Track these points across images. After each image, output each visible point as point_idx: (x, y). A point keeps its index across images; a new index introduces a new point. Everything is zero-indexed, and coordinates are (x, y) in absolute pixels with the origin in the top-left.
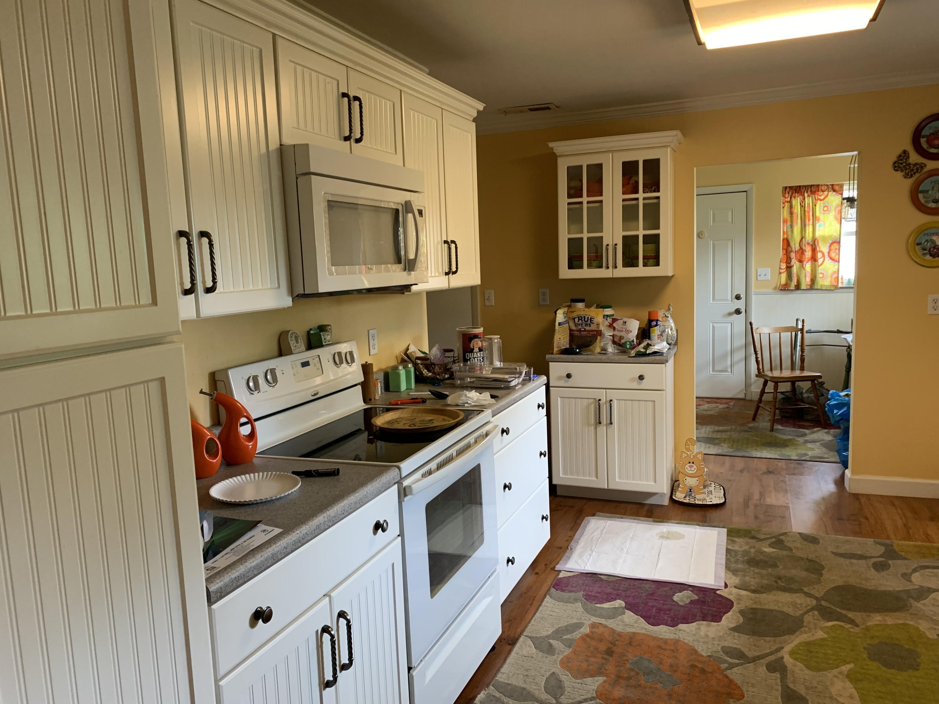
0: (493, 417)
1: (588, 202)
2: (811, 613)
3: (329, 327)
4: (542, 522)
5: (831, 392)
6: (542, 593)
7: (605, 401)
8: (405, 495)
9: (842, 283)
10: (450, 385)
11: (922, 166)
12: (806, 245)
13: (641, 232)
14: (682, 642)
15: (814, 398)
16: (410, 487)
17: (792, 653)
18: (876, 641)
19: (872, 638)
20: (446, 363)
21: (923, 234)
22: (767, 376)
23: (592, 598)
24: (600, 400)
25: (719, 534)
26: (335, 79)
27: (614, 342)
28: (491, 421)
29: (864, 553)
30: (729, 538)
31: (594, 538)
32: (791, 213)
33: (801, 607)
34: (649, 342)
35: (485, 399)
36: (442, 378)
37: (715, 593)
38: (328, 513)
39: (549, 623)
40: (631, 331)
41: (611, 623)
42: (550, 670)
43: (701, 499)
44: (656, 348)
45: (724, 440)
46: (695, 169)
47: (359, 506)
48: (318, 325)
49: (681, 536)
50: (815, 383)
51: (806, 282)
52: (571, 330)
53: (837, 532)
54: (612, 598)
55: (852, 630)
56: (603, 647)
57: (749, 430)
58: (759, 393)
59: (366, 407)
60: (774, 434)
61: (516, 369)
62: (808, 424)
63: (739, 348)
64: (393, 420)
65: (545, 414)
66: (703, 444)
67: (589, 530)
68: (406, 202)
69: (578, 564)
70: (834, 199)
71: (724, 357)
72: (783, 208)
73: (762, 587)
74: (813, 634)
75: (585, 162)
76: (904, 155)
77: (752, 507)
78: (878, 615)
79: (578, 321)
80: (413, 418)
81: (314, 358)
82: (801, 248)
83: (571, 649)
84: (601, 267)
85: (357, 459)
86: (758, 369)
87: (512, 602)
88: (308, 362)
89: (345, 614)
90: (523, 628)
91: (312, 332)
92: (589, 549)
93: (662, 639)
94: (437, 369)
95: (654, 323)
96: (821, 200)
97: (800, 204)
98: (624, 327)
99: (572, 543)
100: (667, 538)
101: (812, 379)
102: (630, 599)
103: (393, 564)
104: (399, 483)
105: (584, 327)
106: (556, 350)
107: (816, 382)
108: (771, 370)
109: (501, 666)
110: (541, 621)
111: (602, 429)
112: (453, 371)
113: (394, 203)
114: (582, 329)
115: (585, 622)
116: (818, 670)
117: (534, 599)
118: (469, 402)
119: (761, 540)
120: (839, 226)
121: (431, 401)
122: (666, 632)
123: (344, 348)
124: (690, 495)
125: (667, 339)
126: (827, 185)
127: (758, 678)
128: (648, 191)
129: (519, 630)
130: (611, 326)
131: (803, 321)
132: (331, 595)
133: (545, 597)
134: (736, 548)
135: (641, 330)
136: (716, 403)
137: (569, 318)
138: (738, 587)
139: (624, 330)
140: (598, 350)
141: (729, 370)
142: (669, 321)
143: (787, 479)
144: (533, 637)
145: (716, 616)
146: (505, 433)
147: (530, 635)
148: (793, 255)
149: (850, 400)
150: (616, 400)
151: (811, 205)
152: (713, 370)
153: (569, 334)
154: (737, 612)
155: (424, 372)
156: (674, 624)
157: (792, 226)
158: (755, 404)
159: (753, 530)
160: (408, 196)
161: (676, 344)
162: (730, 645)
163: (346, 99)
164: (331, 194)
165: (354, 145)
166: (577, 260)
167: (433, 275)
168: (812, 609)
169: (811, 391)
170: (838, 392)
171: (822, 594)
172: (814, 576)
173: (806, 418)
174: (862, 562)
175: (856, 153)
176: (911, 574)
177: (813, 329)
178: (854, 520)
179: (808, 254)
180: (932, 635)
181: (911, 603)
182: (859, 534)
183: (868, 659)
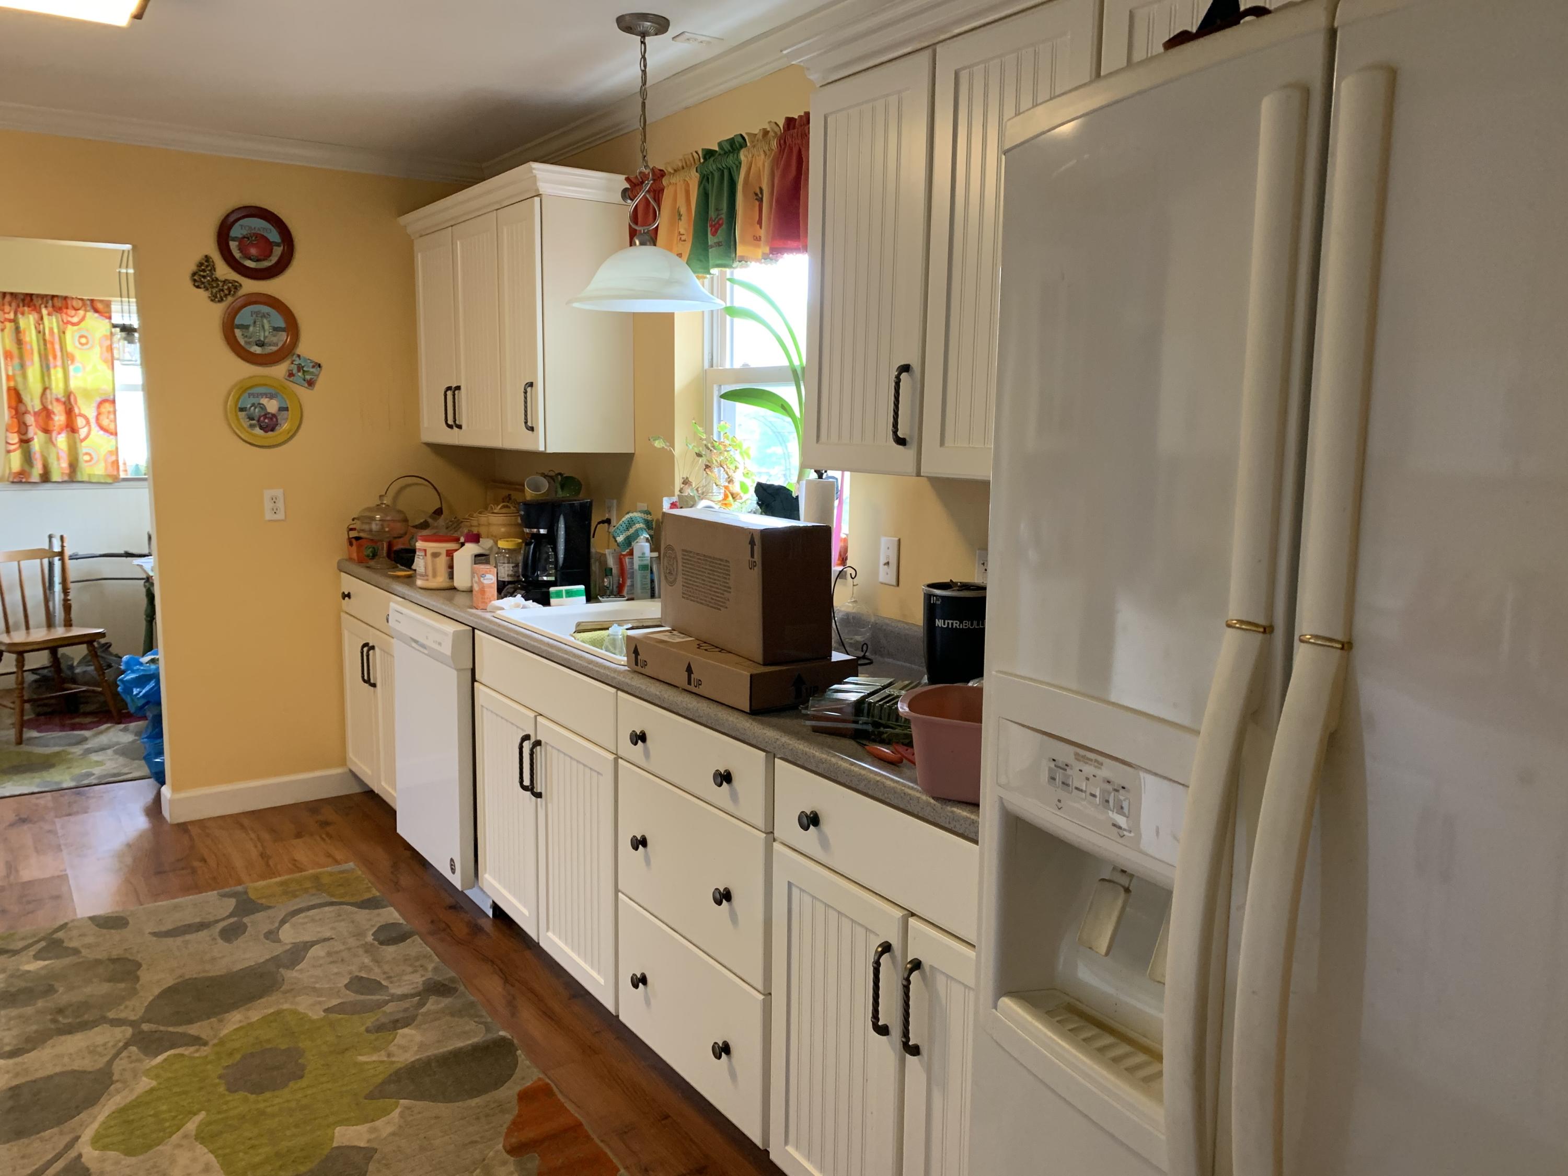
2: (124, 1054)
5: (124, 659)
9: (126, 471)
11: (236, 286)
12: (55, 403)
15: (94, 674)
17: (96, 1141)
18: (238, 1057)
19: (231, 1054)
21: (248, 392)
29: (205, 919)
32: (19, 342)
33: (105, 1049)
50: (94, 646)
51: (59, 469)
53: (156, 895)
55: (197, 1055)
60: (24, 748)
62: (88, 720)
70: (95, 325)
73: (28, 1040)
74: (132, 1090)
76: (206, 264)
78: (235, 1012)
82: (45, 408)
96: (73, 324)
97: (36, 328)
101: (89, 640)
107: (95, 644)
108: (8, 630)
116: (148, 1147)
119: (15, 953)
120: (110, 372)
126: (82, 300)
131: (62, 538)
143: (58, 826)
148: (30, 419)
149: (158, 668)
151: (56, 331)
157: (23, 366)
168: (126, 1046)
169: (89, 661)
170: (136, 657)
171: (141, 1012)
172: (122, 985)
173: (82, 711)
174: (203, 934)
175: (128, 247)
176: (278, 929)
177: (82, 552)
178: (183, 869)
179: (59, 418)
180: (316, 1014)
181: (282, 976)
182: (196, 888)
183: (227, 1093)
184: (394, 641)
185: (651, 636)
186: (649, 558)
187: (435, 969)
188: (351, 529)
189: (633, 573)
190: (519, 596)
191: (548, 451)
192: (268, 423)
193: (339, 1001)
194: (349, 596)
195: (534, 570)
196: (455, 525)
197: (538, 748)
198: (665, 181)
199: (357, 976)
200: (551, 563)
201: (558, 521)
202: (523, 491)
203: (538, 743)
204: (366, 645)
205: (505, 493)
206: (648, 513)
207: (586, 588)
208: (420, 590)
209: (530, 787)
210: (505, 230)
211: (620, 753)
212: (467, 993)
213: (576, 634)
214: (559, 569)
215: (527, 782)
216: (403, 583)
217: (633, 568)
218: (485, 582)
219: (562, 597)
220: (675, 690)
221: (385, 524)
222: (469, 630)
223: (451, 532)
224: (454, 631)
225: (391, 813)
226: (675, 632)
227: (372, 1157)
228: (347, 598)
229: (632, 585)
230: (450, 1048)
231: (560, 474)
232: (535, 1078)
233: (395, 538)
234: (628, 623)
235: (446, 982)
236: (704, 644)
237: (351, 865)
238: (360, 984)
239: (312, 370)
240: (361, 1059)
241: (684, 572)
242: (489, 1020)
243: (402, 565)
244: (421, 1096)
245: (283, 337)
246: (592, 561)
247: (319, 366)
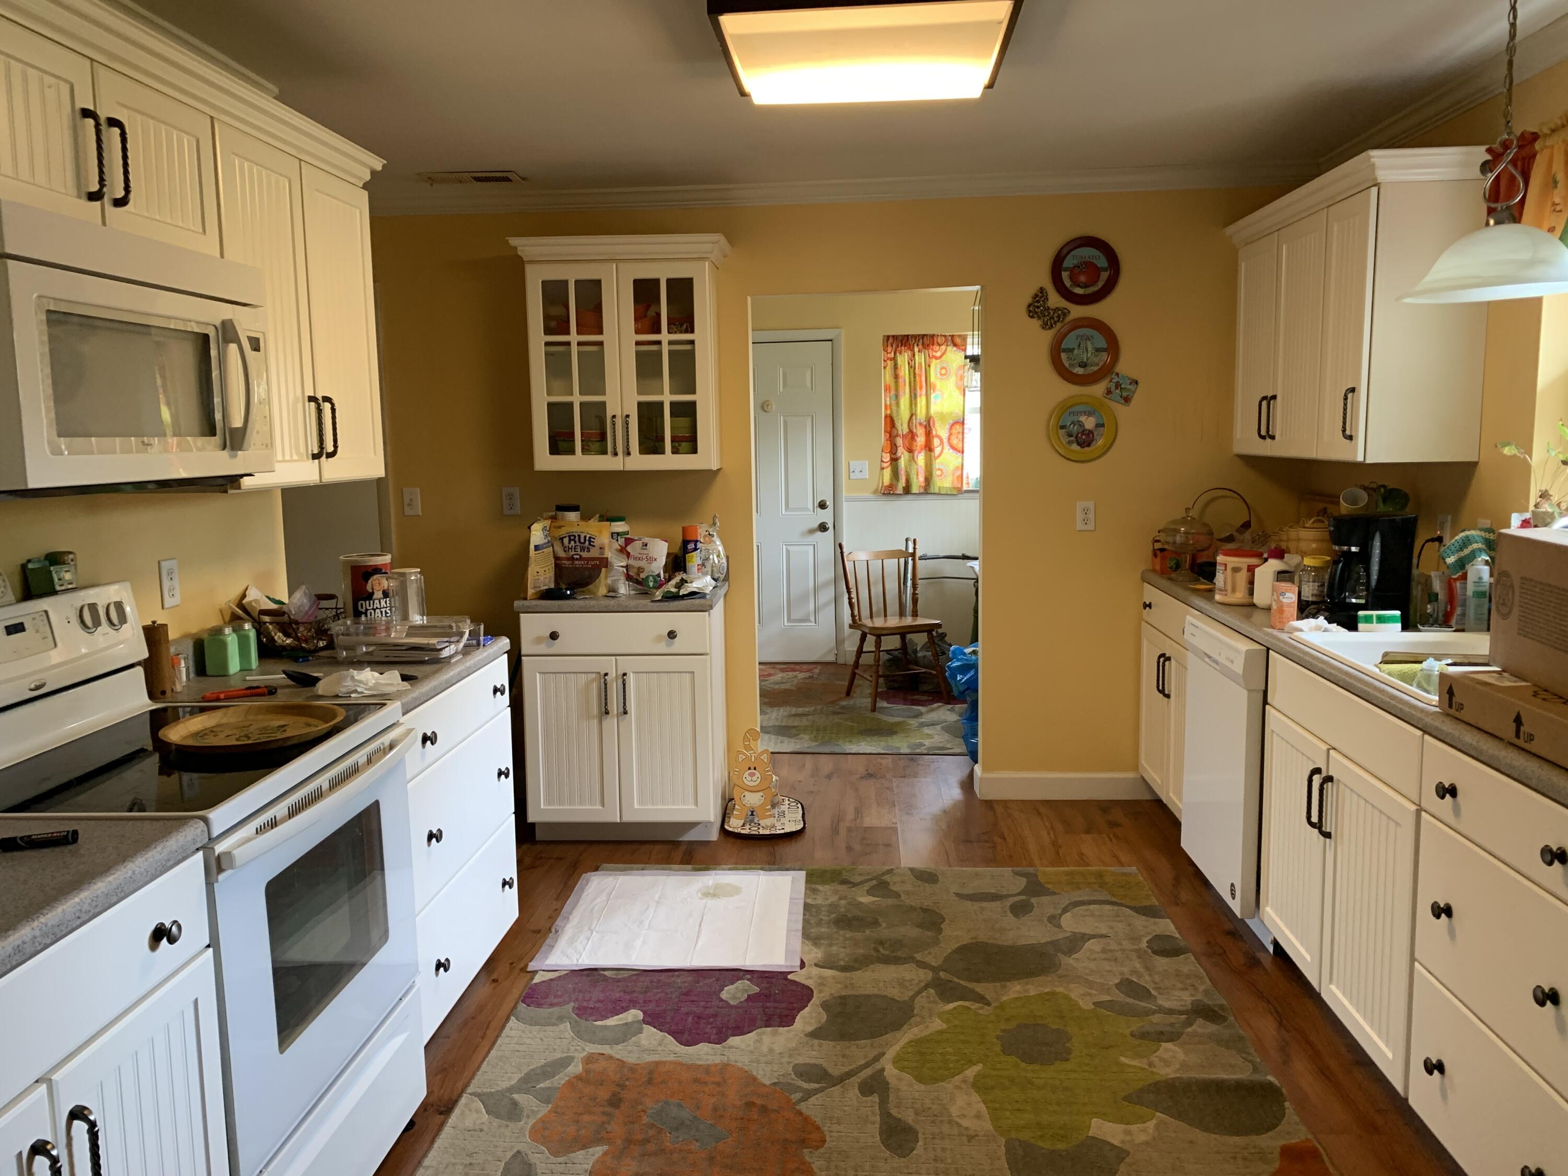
0: (404, 714)
1: (579, 344)
2: (924, 994)
3: (71, 556)
4: (503, 891)
5: (952, 648)
6: (502, 1013)
7: (614, 675)
8: (220, 870)
9: (968, 484)
10: (325, 660)
11: (1065, 313)
12: (918, 427)
13: (667, 398)
14: (734, 1066)
15: (932, 658)
16: (228, 854)
17: (897, 1061)
18: (1013, 1025)
19: (1008, 1020)
20: (319, 621)
21: (1068, 412)
22: (865, 626)
23: (589, 1011)
24: (606, 674)
25: (794, 881)
26: (66, 81)
27: (629, 578)
28: (401, 721)
29: (999, 891)
30: (809, 886)
31: (596, 908)
32: (896, 377)
33: (911, 985)
34: (684, 576)
35: (389, 682)
36: (313, 648)
37: (786, 979)
38: (42, 920)
39: (513, 1064)
40: (655, 560)
41: (618, 1051)
42: (512, 1147)
43: (769, 825)
44: (694, 586)
45: (805, 729)
46: (749, 298)
47: (115, 899)
48: (48, 552)
49: (735, 891)
50: (932, 634)
51: (918, 483)
52: (557, 558)
53: (963, 861)
54: (622, 1008)
55: (981, 1012)
56: (604, 1094)
57: (842, 711)
58: (855, 653)
59: (154, 708)
60: (877, 715)
61: (451, 627)
62: (925, 698)
63: (826, 584)
64: (206, 729)
65: (508, 704)
66: (773, 737)
67: (588, 895)
68: (223, 323)
69: (567, 956)
70: (954, 358)
71: (804, 598)
72: (885, 368)
73: (856, 961)
74: (927, 1027)
75: (572, 274)
76: (1040, 295)
77: (843, 832)
78: (1016, 983)
79: (569, 543)
80: (248, 723)
81: (34, 616)
82: (911, 431)
83: (550, 1106)
84: (605, 453)
85: (136, 808)
86: (853, 615)
87: (449, 1037)
88: (22, 624)
89: (86, 1112)
90: (466, 1081)
91: (30, 566)
92: (587, 927)
93: (702, 1065)
94: (302, 631)
95: (691, 546)
96: (936, 358)
97: (909, 364)
98: (645, 552)
99: (559, 922)
100: (714, 895)
101: (929, 629)
102: (652, 1006)
103: (196, 1002)
104: (207, 848)
105: (579, 553)
106: (531, 592)
107: (934, 633)
108: (871, 617)
109: (425, 1156)
110: (500, 1063)
111: (611, 723)
112: (332, 635)
113: (198, 322)
114: (575, 557)
115: (576, 1054)
116: (935, 1080)
117: (488, 1027)
118: (359, 690)
119: (855, 885)
120: (962, 397)
121: (287, 690)
122: (708, 1054)
123: (104, 596)
124: (752, 821)
125: (712, 571)
126: (945, 336)
127: (846, 1108)
128: (675, 330)
129: (460, 1085)
130: (623, 550)
131: (915, 540)
132: (53, 1078)
133: (507, 1020)
134: (820, 901)
135: (672, 557)
136: (794, 670)
137: (553, 538)
138: (821, 964)
139: (644, 557)
140: (603, 591)
141: (812, 619)
142: (715, 543)
143: (895, 785)
144: (484, 1094)
145: (787, 1016)
146: (429, 742)
147: (479, 1091)
148: (899, 441)
149: (977, 660)
150: (633, 672)
151: (923, 364)
152: (789, 620)
153: (553, 565)
154: (817, 1006)
155: (276, 638)
156: (720, 1039)
157: (897, 397)
158: (849, 671)
159: (844, 869)
160: (226, 312)
161: (727, 578)
162: (808, 1061)
163: (91, 122)
164: (54, 299)
165: (110, 210)
166: (564, 440)
167: (288, 457)
168: (926, 987)
169: (928, 648)
170: (962, 648)
171: (940, 961)
172: (929, 933)
173: (920, 689)
174: (996, 905)
175: (978, 287)
176: (1061, 916)
177: (930, 554)
178: (986, 842)
179: (921, 440)
180: (1086, 1004)
181: (1060, 960)
182: (992, 861)
183: (1001, 1053)
184: (1189, 654)
185: (1472, 676)
186: (1488, 584)
187: (1206, 992)
188: (1157, 541)
189: (1465, 600)
190: (1322, 618)
191: (1368, 461)
192: (1085, 439)
193: (1108, 998)
194: (1150, 606)
195: (1342, 590)
196: (1262, 539)
197: (1330, 784)
198: (1537, 146)
199: (1128, 979)
200: (1362, 584)
201: (1373, 539)
202: (1338, 503)
203: (1329, 779)
204: (1163, 655)
205: (1321, 506)
206: (1490, 530)
207: (1402, 615)
208: (1219, 606)
209: (1318, 825)
210: (1335, 228)
211: (1423, 805)
212: (1237, 1025)
213: (1382, 664)
214: (1371, 591)
215: (1315, 819)
216: (1202, 596)
217: (1465, 595)
218: (1285, 600)
219: (1372, 623)
220: (1497, 742)
221: (1190, 537)
222: (1261, 650)
223: (1258, 546)
224: (1247, 651)
225: (1176, 824)
226: (1505, 674)
227: (1124, 1158)
228: (1148, 608)
229: (1463, 615)
230: (1213, 1076)
231: (1384, 486)
232: (1303, 1138)
233: (1198, 551)
234: (1448, 658)
235: (1216, 1009)
236: (1542, 692)
237: (1134, 869)
238: (1128, 986)
239: (1129, 387)
240: (1123, 1059)
241: (1522, 604)
242: (1258, 1060)
243: (1204, 578)
244: (1179, 1116)
245: (1104, 357)
246: (1414, 584)
247: (1136, 382)
